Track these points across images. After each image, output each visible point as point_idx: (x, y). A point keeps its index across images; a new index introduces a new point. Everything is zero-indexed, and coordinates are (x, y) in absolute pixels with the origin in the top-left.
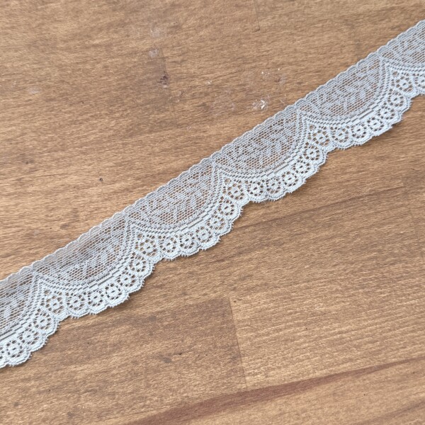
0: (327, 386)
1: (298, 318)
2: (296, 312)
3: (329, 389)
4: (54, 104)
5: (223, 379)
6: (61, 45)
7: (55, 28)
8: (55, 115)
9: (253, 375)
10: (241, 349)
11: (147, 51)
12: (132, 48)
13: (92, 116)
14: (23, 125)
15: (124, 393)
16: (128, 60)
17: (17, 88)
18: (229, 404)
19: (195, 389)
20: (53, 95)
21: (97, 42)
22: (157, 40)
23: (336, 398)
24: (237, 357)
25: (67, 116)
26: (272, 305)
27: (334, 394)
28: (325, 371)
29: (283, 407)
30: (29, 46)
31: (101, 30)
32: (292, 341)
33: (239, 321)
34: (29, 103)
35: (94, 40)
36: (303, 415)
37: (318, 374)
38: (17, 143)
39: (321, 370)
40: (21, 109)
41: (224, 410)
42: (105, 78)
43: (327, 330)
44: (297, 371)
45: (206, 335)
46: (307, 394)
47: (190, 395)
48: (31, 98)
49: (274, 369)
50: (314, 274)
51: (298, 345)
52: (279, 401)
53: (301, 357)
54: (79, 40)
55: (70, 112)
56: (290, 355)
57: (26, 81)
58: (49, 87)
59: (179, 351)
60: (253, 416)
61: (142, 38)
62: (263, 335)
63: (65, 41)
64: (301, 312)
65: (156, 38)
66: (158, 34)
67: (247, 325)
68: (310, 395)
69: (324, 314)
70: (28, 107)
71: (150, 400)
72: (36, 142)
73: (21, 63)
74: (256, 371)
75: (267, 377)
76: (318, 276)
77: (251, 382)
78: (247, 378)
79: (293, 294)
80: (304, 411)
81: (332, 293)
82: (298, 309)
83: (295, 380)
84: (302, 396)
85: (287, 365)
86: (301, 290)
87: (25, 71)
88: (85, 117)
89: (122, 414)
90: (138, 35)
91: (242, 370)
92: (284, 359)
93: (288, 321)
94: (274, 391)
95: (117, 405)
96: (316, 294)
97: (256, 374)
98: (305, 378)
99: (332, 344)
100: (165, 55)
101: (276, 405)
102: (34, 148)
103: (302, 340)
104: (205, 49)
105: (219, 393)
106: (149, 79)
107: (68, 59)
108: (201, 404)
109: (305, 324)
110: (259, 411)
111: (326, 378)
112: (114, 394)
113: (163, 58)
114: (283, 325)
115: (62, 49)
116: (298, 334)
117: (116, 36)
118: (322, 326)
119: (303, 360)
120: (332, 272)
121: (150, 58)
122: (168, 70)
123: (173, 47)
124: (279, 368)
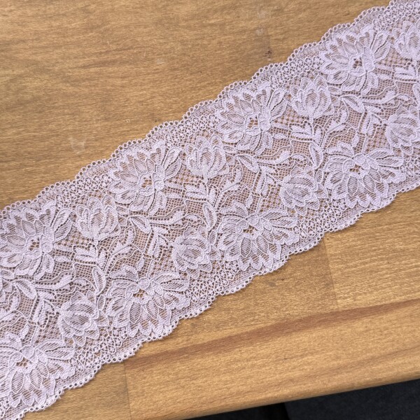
0: (405, 309)
1: (381, 254)
2: (380, 249)
3: (406, 312)
4: (178, 73)
5: (318, 301)
6: (183, 24)
7: (177, 9)
8: (178, 82)
9: (344, 299)
10: (333, 277)
11: (255, 30)
12: (242, 27)
13: (209, 84)
14: (152, 90)
15: (237, 310)
16: (238, 37)
17: (146, 59)
18: (324, 321)
19: (295, 308)
20: (177, 66)
21: (212, 21)
22: (263, 21)
23: (413, 319)
24: (329, 284)
25: (188, 83)
26: (359, 242)
27: (411, 316)
28: (403, 297)
29: (369, 325)
30: (156, 24)
31: (216, 11)
32: (376, 272)
33: (331, 255)
34: (156, 72)
35: (210, 20)
36: (386, 332)
37: (398, 299)
38: (148, 105)
39: (401, 296)
40: (150, 77)
41: (320, 326)
42: (219, 52)
43: (406, 264)
44: (380, 297)
45: (304, 265)
46: (389, 315)
47: (291, 313)
48: (158, 67)
49: (361, 294)
50: (395, 218)
51: (381, 275)
52: (365, 320)
53: (383, 285)
54: (198, 19)
55: (190, 80)
56: (374, 284)
57: (154, 53)
58: (173, 58)
59: (282, 278)
60: (344, 332)
61: (251, 19)
62: (352, 267)
63: (186, 21)
64: (384, 249)
65: (262, 19)
66: (264, 16)
67: (338, 258)
68: (391, 316)
69: (403, 251)
70: (156, 75)
71: (259, 315)
72: (163, 104)
73: (149, 38)
74: (346, 295)
75: (355, 300)
76: (398, 220)
77: (341, 304)
78: (339, 301)
79: (378, 234)
80: (386, 329)
81: (410, 234)
82: (381, 247)
83: (379, 304)
84: (384, 317)
85: (372, 292)
86: (384, 231)
87: (153, 45)
88: (203, 84)
89: (236, 326)
90: (247, 16)
91: (334, 294)
92: (370, 286)
93: (372, 256)
94: (361, 312)
95: (231, 318)
96: (397, 234)
97: (346, 298)
98: (387, 302)
99: (409, 275)
100: (270, 34)
101: (363, 323)
102: (162, 109)
103: (384, 272)
104: (303, 29)
105: (315, 312)
106: (256, 53)
107: (189, 35)
108: (301, 320)
109: (387, 259)
110: (349, 327)
111: (404, 302)
112: (229, 309)
113: (268, 36)
114: (368, 259)
115: (183, 27)
116: (381, 267)
117: (228, 17)
118: (401, 261)
119: (385, 288)
120: (410, 217)
121: (257, 36)
122: (272, 46)
123: (276, 27)
124: (365, 293)
